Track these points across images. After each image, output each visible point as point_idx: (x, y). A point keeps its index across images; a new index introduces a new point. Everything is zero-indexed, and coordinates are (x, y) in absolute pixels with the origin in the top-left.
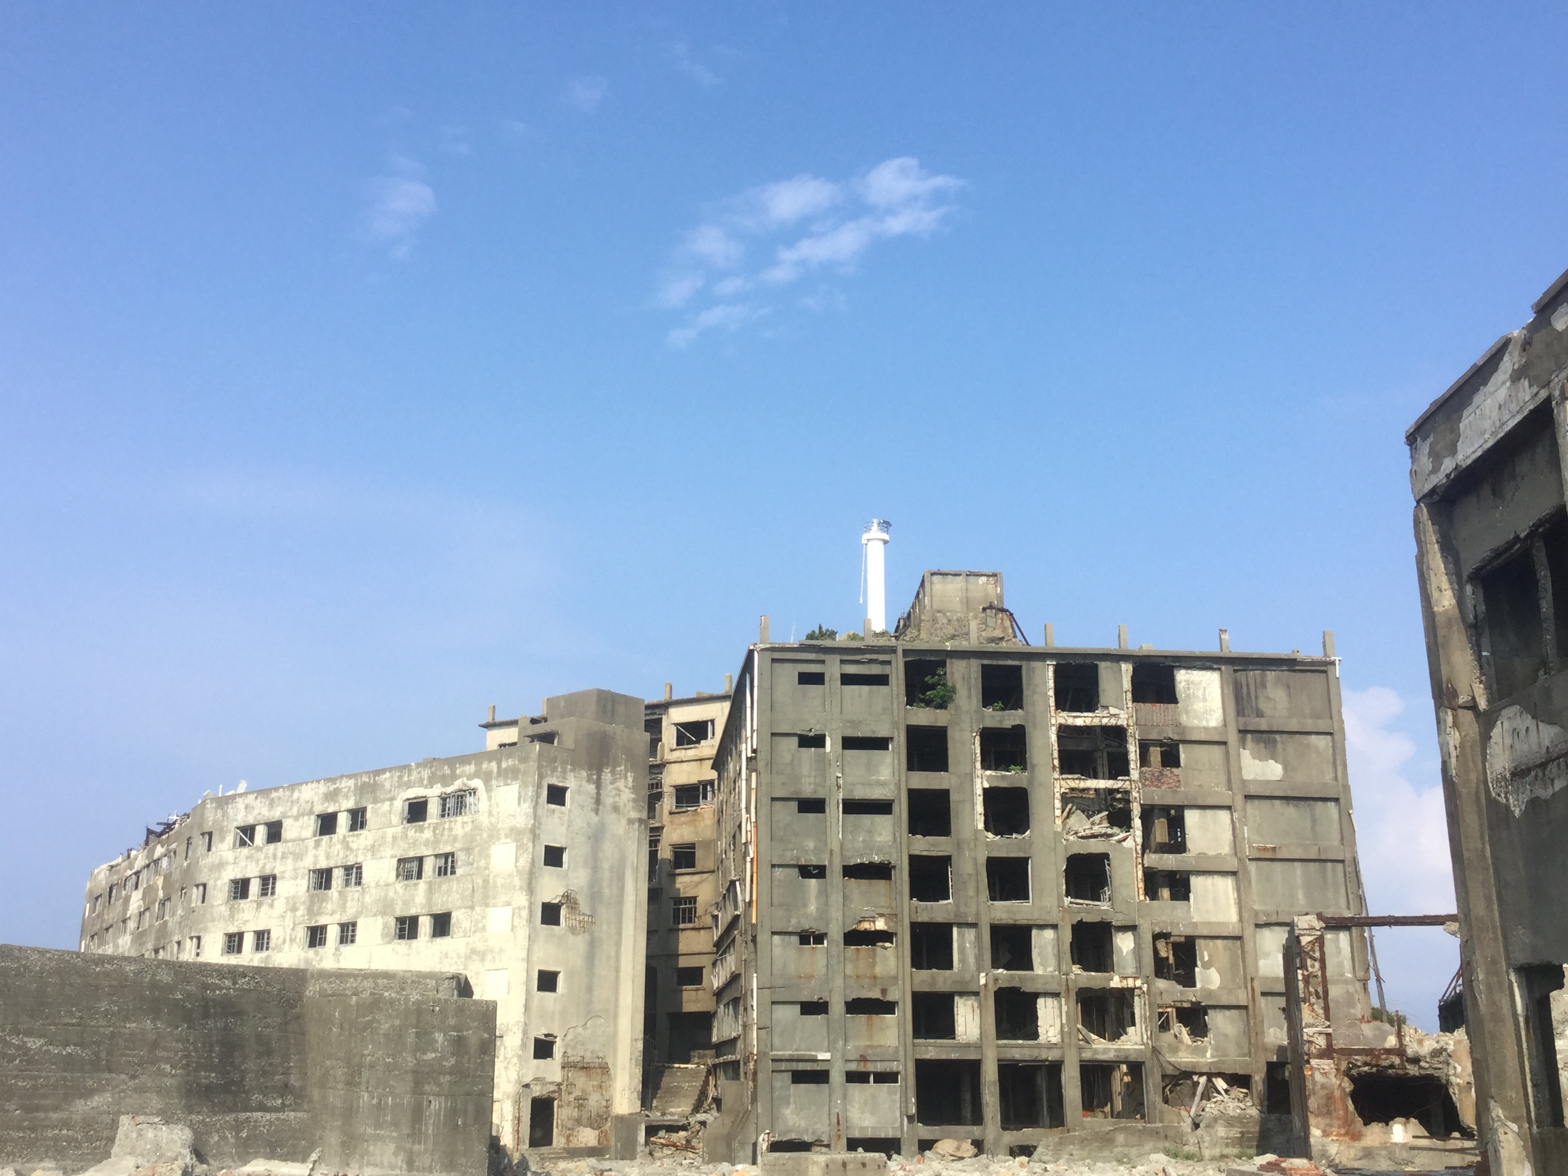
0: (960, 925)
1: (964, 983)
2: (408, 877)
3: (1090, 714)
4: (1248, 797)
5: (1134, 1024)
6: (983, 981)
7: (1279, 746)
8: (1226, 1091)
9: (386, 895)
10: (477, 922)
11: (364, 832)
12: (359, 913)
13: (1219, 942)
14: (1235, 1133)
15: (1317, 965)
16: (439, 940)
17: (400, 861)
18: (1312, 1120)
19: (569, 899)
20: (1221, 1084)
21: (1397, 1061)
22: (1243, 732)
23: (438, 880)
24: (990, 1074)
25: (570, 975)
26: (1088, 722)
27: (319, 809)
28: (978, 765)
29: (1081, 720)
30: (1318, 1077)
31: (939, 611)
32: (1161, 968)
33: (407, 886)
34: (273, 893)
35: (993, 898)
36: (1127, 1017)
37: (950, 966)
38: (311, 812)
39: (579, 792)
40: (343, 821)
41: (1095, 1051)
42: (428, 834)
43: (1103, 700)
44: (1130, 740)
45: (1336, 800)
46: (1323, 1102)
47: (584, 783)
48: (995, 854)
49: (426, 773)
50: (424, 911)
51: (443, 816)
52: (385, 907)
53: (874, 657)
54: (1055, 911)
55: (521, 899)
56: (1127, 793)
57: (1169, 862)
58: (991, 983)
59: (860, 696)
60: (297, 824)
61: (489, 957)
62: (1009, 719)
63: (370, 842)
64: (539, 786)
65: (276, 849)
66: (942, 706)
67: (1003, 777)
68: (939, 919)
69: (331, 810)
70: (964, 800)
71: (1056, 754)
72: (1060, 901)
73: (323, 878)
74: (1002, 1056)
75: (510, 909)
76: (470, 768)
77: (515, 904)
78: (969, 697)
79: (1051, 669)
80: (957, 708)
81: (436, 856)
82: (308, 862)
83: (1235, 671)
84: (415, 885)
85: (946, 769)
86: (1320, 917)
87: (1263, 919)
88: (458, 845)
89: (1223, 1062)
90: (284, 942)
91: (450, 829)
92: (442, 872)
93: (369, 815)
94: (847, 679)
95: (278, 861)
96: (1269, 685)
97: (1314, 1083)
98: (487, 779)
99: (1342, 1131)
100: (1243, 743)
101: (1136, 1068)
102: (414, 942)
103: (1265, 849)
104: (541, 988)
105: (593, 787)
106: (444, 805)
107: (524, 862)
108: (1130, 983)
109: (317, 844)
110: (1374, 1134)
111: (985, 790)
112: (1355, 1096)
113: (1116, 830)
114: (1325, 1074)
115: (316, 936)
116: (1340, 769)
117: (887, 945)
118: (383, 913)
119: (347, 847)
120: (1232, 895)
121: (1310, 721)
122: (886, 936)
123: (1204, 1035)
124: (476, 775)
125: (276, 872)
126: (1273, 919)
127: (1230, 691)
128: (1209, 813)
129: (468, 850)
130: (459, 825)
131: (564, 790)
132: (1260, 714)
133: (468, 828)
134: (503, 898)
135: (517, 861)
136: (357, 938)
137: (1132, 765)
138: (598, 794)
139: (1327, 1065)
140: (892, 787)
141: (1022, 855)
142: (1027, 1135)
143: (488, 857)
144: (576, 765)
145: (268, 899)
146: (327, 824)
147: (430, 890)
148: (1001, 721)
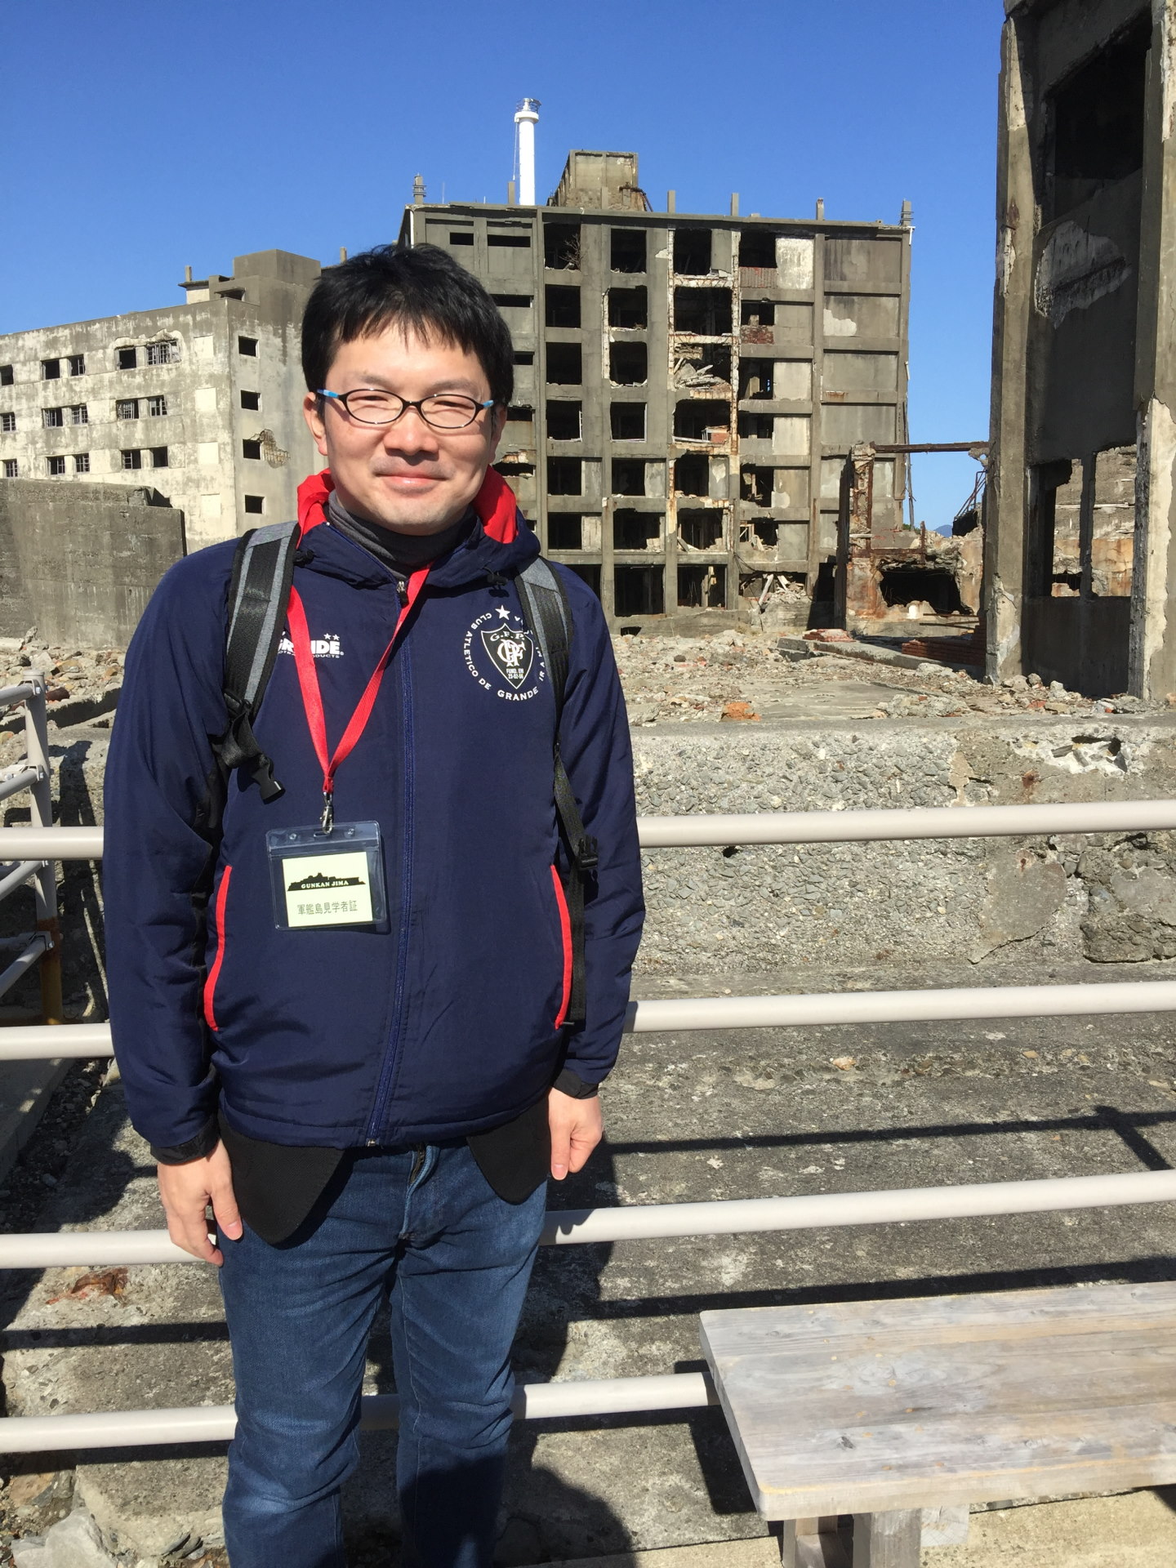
0: (588, 459)
1: (588, 505)
2: (127, 416)
3: (702, 277)
4: (826, 351)
5: (721, 536)
6: (604, 504)
7: (856, 306)
8: (787, 586)
9: (110, 434)
10: (190, 455)
11: (84, 377)
12: (90, 446)
13: (792, 471)
14: (791, 615)
15: (866, 485)
16: (160, 470)
17: (119, 402)
18: (849, 604)
19: (266, 437)
20: (783, 580)
21: (917, 557)
22: (827, 294)
23: (153, 418)
24: (608, 575)
25: (273, 500)
26: (701, 284)
27: (42, 355)
28: (606, 322)
29: (695, 282)
30: (857, 571)
31: (582, 190)
32: (745, 492)
33: (127, 424)
34: (14, 428)
35: (615, 437)
36: (716, 530)
37: (579, 493)
38: (36, 358)
39: (267, 345)
40: (65, 366)
41: (690, 557)
42: (139, 379)
43: (714, 265)
44: (735, 300)
45: (896, 353)
46: (858, 590)
47: (271, 336)
48: (618, 400)
49: (131, 325)
50: (144, 446)
51: (150, 363)
52: (111, 442)
53: (517, 219)
54: (665, 447)
55: (224, 436)
56: (729, 347)
57: (760, 406)
58: (611, 505)
59: (505, 256)
60: (25, 368)
61: (203, 484)
62: (633, 280)
63: (90, 385)
64: (231, 337)
65: (10, 390)
66: (575, 267)
67: (627, 332)
68: (571, 454)
69: (53, 356)
70: (592, 354)
71: (672, 313)
72: (669, 438)
73: (54, 416)
74: (618, 562)
75: (216, 444)
76: (169, 321)
77: (220, 440)
78: (600, 259)
79: (671, 234)
80: (590, 269)
81: (149, 399)
82: (40, 402)
83: (827, 239)
84: (135, 423)
85: (579, 326)
86: (872, 445)
87: (828, 453)
88: (166, 390)
89: (787, 564)
90: (30, 470)
91: (158, 375)
92: (155, 412)
93: (86, 361)
94: (494, 241)
95: (14, 401)
96: (853, 251)
97: (853, 576)
98: (185, 330)
99: (871, 611)
100: (827, 305)
101: (720, 570)
102: (139, 472)
103: (836, 395)
104: (247, 511)
105: (280, 340)
106: (150, 354)
107: (224, 404)
108: (720, 504)
109: (45, 387)
110: (894, 614)
111: (611, 344)
112: (882, 585)
113: (718, 379)
114: (862, 569)
115: (56, 464)
116: (902, 326)
117: (529, 475)
118: (110, 448)
119: (71, 389)
120: (806, 433)
121: (883, 284)
122: (528, 468)
123: (774, 543)
124: (175, 327)
125: (14, 410)
126: (836, 452)
127: (820, 256)
128: (794, 365)
129: (176, 394)
130: (165, 373)
131: (254, 342)
132: (843, 278)
133: (174, 374)
134: (210, 436)
135: (218, 404)
136: (91, 467)
137: (735, 323)
138: (284, 347)
139: (865, 563)
140: (533, 340)
141: (640, 401)
142: (634, 620)
143: (193, 400)
144: (263, 321)
145: (10, 433)
146: (51, 369)
147: (147, 429)
148: (626, 282)
